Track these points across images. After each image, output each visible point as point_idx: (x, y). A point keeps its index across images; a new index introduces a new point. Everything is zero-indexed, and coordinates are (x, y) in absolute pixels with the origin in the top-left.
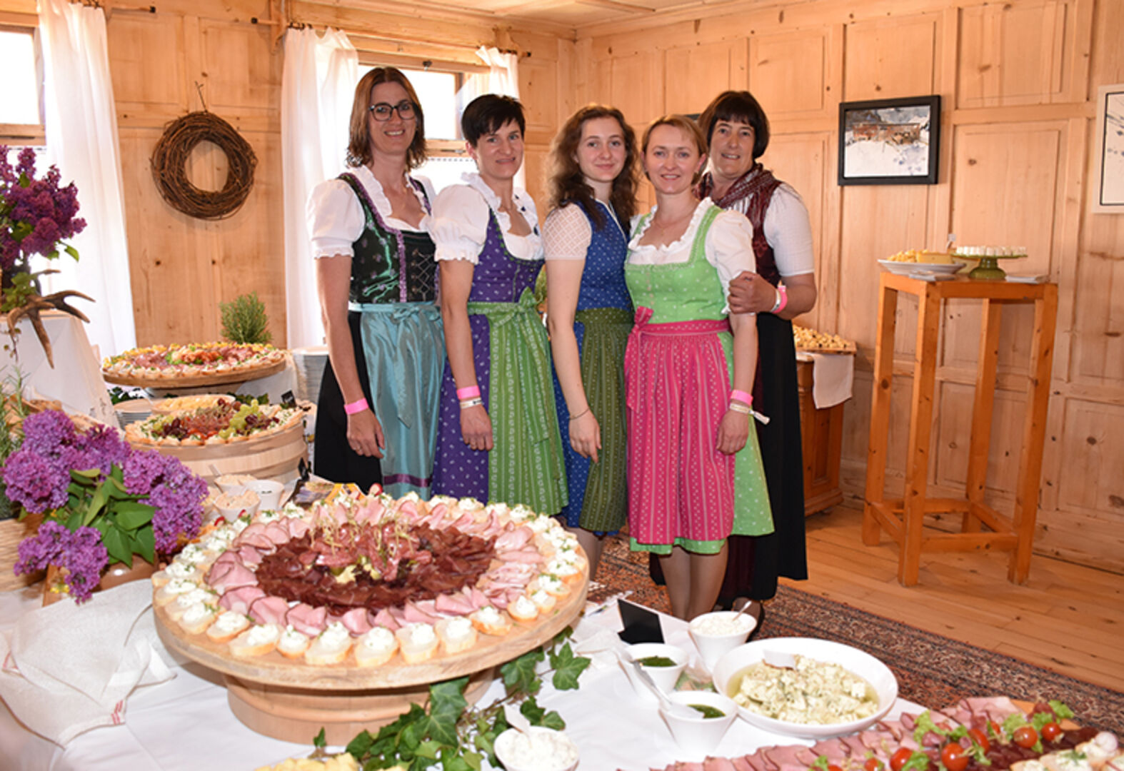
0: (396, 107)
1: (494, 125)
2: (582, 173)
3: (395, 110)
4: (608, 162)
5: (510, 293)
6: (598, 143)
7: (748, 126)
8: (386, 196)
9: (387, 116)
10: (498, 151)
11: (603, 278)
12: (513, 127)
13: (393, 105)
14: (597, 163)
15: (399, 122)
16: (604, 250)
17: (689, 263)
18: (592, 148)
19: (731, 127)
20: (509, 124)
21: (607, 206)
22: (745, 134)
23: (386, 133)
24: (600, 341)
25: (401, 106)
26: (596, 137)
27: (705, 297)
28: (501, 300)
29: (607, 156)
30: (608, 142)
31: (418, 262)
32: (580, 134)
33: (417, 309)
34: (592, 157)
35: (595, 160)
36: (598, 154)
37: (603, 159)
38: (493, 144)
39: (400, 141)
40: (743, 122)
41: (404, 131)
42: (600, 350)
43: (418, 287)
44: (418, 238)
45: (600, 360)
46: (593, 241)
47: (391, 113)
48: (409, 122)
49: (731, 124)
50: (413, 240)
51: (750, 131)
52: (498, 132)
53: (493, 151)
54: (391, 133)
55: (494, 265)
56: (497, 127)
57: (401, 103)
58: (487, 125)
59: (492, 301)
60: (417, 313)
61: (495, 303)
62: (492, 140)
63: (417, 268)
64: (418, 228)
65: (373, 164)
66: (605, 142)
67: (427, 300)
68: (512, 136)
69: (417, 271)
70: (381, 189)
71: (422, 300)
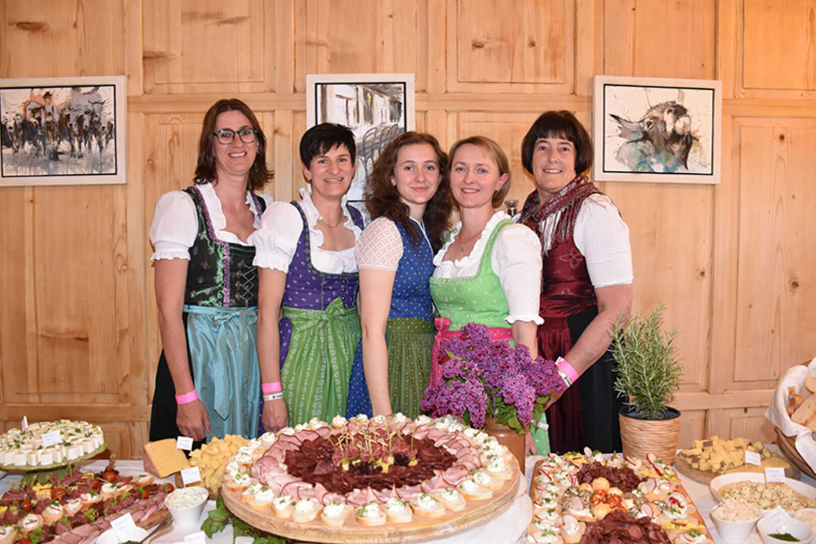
0: (238, 132)
1: (324, 147)
2: (399, 193)
3: (237, 135)
4: (423, 185)
5: (317, 301)
6: (414, 167)
7: (567, 141)
8: (224, 212)
9: (230, 140)
10: (327, 171)
11: (408, 291)
12: (342, 150)
13: (236, 129)
14: (411, 185)
15: (240, 145)
16: (412, 264)
17: (476, 277)
18: (408, 172)
19: (550, 143)
20: (338, 147)
21: (419, 224)
22: (565, 149)
23: (229, 154)
24: (401, 350)
25: (243, 131)
26: (413, 162)
27: (496, 308)
28: (308, 307)
29: (421, 179)
30: (424, 167)
31: (243, 272)
32: (396, 159)
33: (238, 313)
34: (408, 180)
35: (411, 183)
36: (413, 177)
37: (418, 182)
38: (323, 165)
39: (243, 162)
40: (561, 138)
41: (246, 153)
42: (401, 358)
43: (241, 294)
44: (245, 251)
45: (400, 368)
46: (404, 255)
47: (234, 137)
48: (251, 145)
49: (550, 140)
50: (239, 252)
51: (571, 146)
52: (327, 155)
53: (323, 170)
54: (233, 155)
55: (301, 276)
56: (327, 149)
57: (243, 128)
58: (318, 147)
59: (299, 307)
60: (238, 317)
61: (303, 310)
62: (323, 162)
63: (242, 277)
64: (246, 242)
65: (217, 182)
66: (420, 166)
67: (250, 306)
68: (341, 159)
69: (242, 280)
70: (220, 206)
71: (245, 306)
